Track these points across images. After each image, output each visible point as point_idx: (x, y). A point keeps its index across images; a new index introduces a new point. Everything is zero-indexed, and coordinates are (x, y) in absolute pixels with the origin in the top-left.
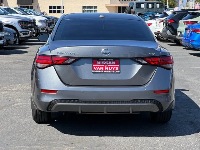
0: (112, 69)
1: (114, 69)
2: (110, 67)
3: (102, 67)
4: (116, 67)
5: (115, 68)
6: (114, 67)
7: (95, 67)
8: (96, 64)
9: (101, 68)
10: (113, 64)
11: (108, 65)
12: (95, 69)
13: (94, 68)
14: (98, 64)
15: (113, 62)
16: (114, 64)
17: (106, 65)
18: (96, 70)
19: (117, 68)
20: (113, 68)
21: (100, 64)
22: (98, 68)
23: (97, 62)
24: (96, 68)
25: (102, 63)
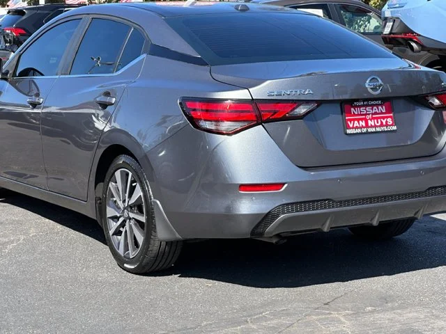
0: (382, 122)
1: (384, 123)
2: (377, 118)
3: (362, 119)
4: (387, 117)
5: (387, 122)
6: (384, 118)
7: (350, 120)
8: (349, 113)
9: (360, 122)
10: (382, 113)
11: (373, 114)
12: (351, 126)
13: (349, 123)
14: (354, 115)
15: (380, 107)
16: (384, 111)
17: (369, 114)
18: (353, 128)
19: (389, 120)
20: (382, 120)
21: (358, 115)
22: (356, 122)
23: (352, 109)
24: (352, 122)
25: (361, 112)
